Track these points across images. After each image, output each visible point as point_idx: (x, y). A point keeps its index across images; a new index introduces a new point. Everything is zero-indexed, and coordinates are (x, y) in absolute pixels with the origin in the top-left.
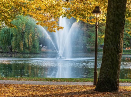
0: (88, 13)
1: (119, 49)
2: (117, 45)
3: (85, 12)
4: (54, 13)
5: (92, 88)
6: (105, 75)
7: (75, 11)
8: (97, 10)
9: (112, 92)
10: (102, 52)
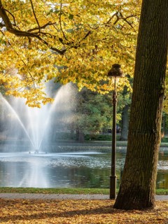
0: (100, 75)
1: (155, 138)
2: (152, 131)
3: (94, 73)
4: (40, 75)
5: (109, 204)
6: (131, 182)
7: (77, 71)
8: (115, 71)
9: (143, 210)
10: (126, 142)
